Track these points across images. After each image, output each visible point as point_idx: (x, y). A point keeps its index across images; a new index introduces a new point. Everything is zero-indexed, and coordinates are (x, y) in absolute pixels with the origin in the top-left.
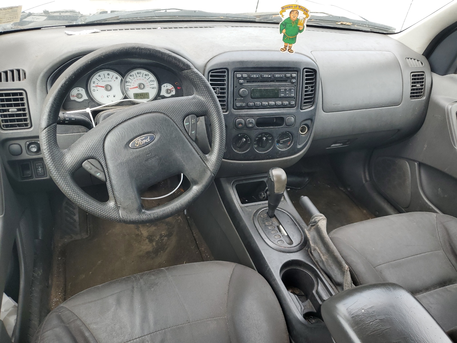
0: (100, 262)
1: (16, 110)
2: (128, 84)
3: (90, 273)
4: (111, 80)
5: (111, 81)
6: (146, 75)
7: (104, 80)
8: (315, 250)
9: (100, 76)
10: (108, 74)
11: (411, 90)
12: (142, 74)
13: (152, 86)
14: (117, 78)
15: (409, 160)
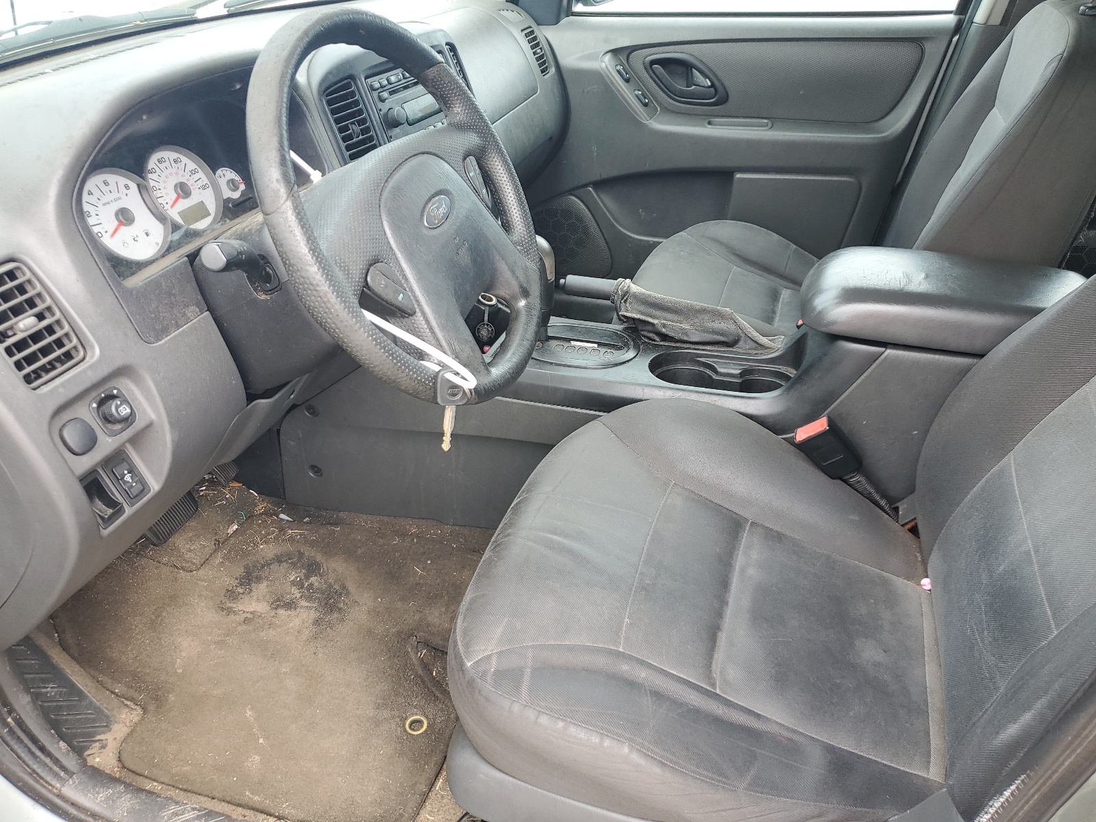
0: (249, 713)
1: (33, 320)
2: (158, 194)
3: (261, 741)
4: (118, 195)
5: (119, 198)
6: (175, 161)
7: (104, 200)
8: (664, 326)
9: (92, 194)
10: (106, 183)
11: (538, 61)
12: (167, 160)
13: (200, 183)
14: (127, 187)
15: (571, 191)
